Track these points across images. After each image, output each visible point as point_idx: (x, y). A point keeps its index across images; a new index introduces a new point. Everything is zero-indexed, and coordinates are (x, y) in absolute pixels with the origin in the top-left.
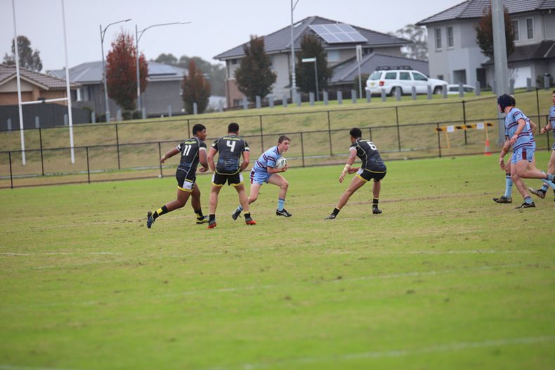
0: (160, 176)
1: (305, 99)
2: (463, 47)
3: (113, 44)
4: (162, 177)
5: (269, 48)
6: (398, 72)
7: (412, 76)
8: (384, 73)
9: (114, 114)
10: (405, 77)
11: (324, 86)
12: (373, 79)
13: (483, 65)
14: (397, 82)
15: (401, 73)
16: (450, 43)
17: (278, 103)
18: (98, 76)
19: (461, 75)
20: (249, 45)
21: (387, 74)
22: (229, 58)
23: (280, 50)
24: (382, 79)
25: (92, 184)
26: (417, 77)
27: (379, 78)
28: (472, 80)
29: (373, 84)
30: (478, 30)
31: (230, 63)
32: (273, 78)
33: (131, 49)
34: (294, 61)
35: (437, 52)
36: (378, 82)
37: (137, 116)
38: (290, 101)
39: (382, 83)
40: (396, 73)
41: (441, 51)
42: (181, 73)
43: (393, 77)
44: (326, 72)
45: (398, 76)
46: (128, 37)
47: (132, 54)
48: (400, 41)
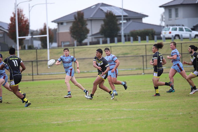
2: (184, 18)
3: (13, 13)
7: (184, 29)
8: (171, 27)
10: (181, 30)
12: (166, 31)
13: (194, 27)
14: (177, 32)
15: (179, 28)
16: (177, 15)
21: (173, 28)
22: (60, 22)
24: (170, 31)
26: (187, 30)
29: (165, 33)
36: (168, 32)
39: (170, 33)
43: (176, 30)
45: (178, 29)
46: (21, 10)
47: (22, 18)
48: (142, 15)
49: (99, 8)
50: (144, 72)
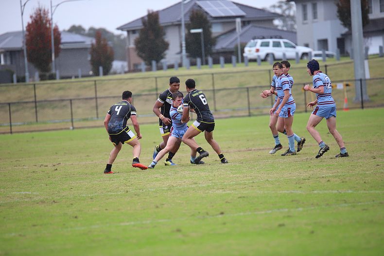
0: (71, 128)
1: (193, 64)
2: (326, 19)
3: (31, 17)
4: (74, 128)
5: (163, 21)
6: (271, 41)
7: (282, 44)
8: (259, 41)
9: (33, 76)
10: (277, 45)
11: (209, 52)
12: (250, 47)
13: (342, 35)
14: (270, 49)
15: (274, 42)
16: (315, 16)
17: (171, 67)
18: (19, 43)
19: (323, 43)
20: (146, 18)
21: (262, 42)
22: (130, 29)
23: (172, 23)
24: (258, 47)
25: (14, 135)
26: (287, 45)
27: (255, 46)
28: (333, 48)
29: (250, 51)
30: (338, 5)
31: (131, 33)
32: (166, 46)
33: (47, 21)
34: (184, 32)
35: (304, 24)
36: (254, 49)
37: (52, 77)
38: (180, 65)
39: (258, 51)
40: (269, 42)
41: (306, 23)
42: (89, 41)
43: (267, 45)
44: (210, 41)
45: (271, 44)
46: (44, 11)
47: (48, 25)
48: (272, 15)
49: (196, 4)
50: (73, 126)
